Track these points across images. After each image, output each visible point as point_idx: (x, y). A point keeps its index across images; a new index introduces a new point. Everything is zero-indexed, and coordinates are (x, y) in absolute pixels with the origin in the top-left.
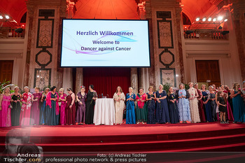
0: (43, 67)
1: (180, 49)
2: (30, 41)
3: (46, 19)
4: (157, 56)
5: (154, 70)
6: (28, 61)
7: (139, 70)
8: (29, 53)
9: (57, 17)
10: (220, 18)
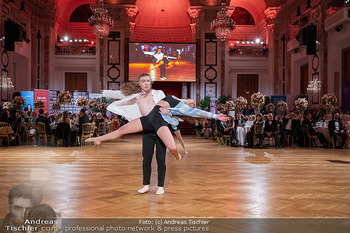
0: (114, 80)
1: (223, 67)
2: (102, 58)
3: (114, 40)
4: (203, 73)
5: (199, 84)
6: (102, 75)
7: (188, 84)
8: (101, 68)
9: (122, 38)
10: (258, 41)
